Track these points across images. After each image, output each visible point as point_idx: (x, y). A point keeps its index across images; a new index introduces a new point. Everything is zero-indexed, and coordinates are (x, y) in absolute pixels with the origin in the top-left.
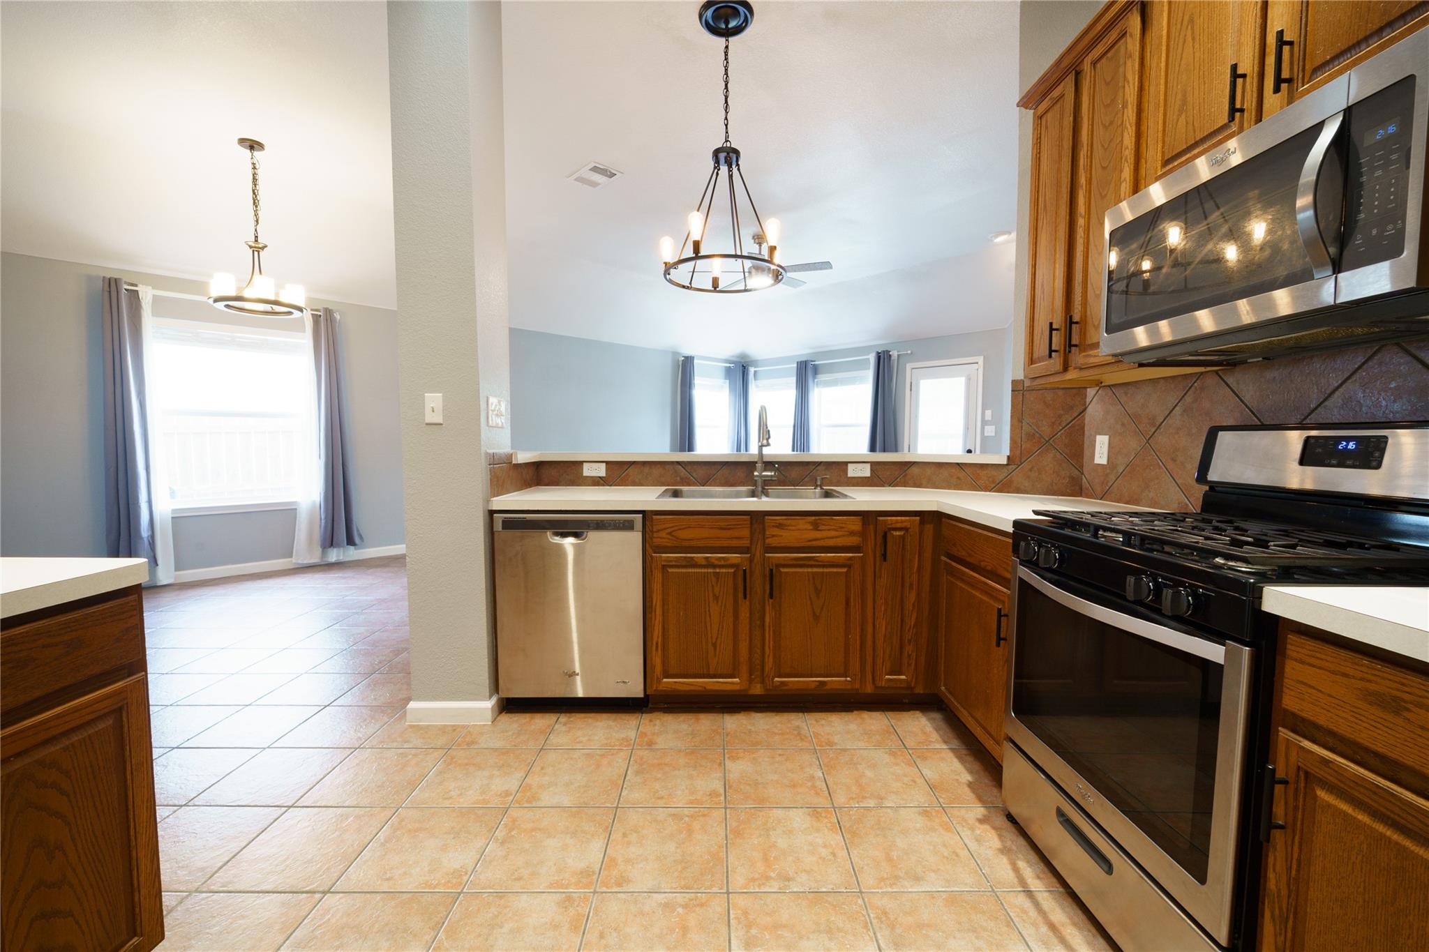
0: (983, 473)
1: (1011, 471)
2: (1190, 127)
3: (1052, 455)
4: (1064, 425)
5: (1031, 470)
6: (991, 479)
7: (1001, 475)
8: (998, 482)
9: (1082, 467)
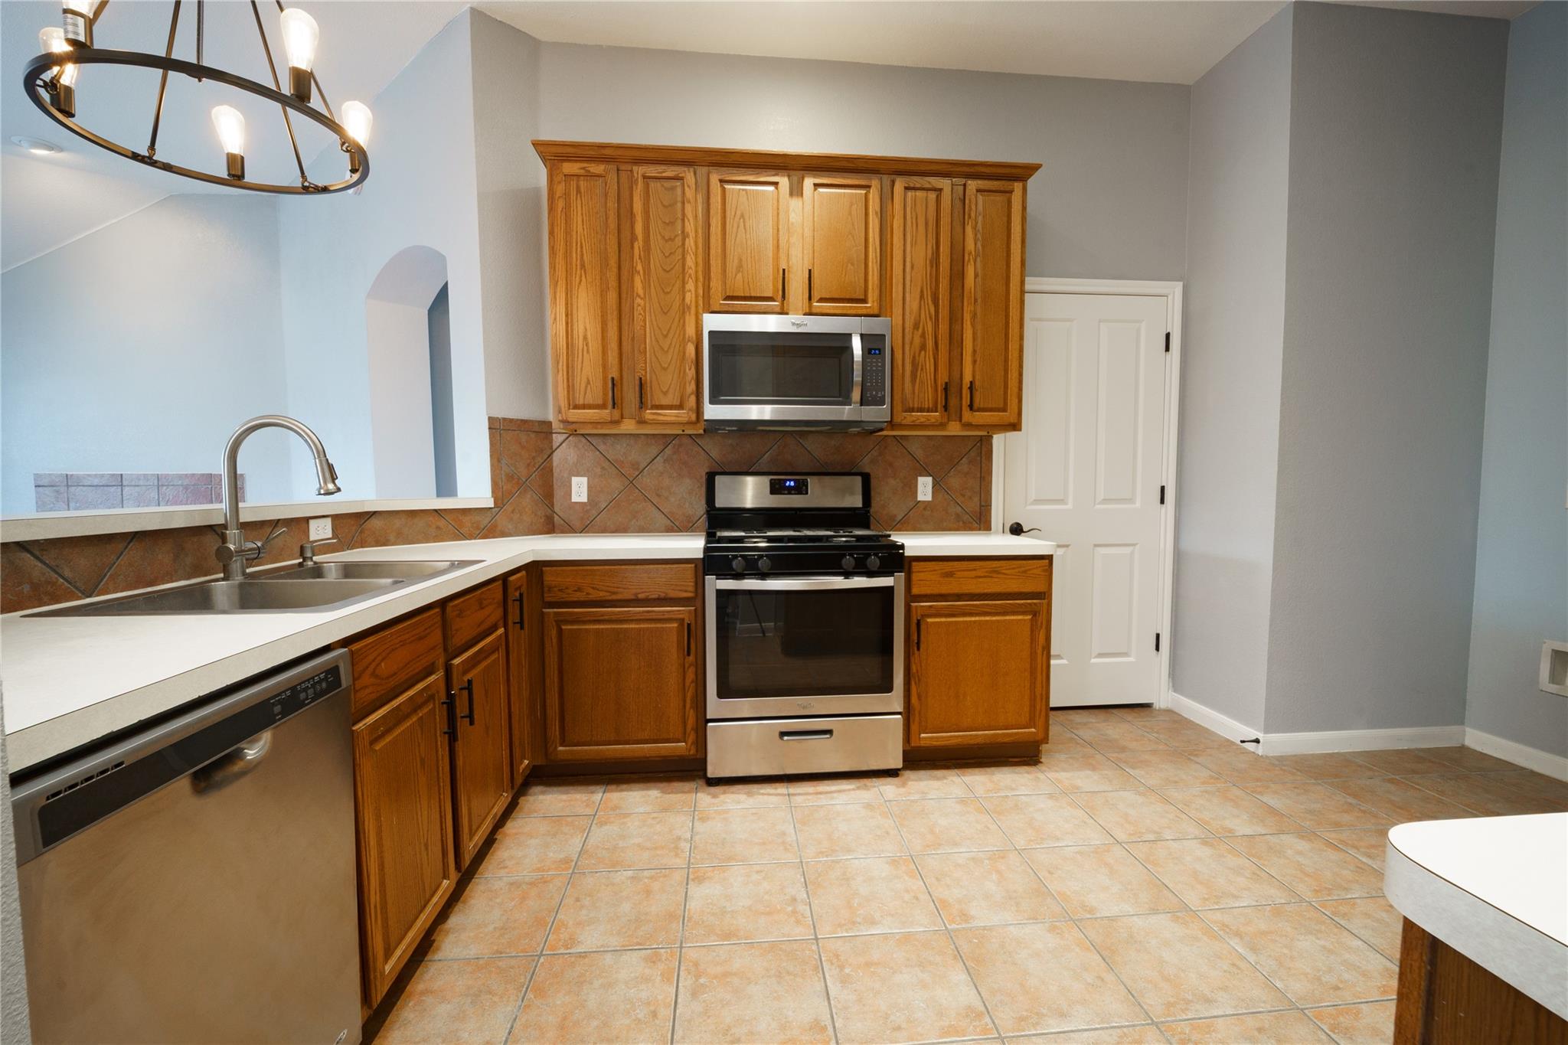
0: (466, 520)
1: (494, 514)
2: (746, 285)
3: (529, 496)
4: (537, 467)
5: (513, 512)
6: (475, 525)
7: (485, 521)
8: (482, 527)
9: (553, 505)
